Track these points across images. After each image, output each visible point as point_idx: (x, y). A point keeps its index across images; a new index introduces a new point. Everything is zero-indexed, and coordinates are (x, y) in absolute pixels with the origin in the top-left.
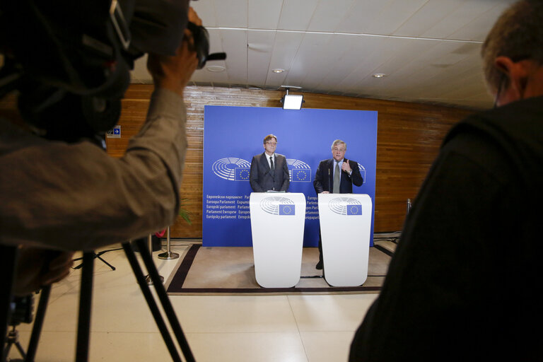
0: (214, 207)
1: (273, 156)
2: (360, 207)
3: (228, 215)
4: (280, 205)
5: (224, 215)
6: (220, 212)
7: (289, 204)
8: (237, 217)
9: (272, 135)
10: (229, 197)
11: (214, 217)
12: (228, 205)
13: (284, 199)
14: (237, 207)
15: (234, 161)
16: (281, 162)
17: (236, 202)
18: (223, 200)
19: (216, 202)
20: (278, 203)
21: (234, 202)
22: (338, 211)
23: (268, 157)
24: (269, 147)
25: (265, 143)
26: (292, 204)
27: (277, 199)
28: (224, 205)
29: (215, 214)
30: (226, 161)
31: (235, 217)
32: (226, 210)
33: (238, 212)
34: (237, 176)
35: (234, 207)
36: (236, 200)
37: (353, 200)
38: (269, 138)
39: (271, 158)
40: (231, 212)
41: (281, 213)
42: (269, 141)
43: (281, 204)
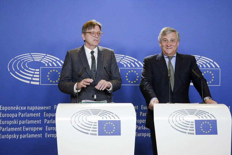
0: (10, 123)
1: (96, 50)
2: (214, 123)
3: (31, 132)
4: (99, 121)
5: (25, 133)
6: (19, 129)
7: (113, 119)
8: (44, 135)
9: (94, 21)
10: (33, 108)
11: (9, 137)
12: (30, 119)
13: (105, 112)
14: (42, 121)
15: (38, 57)
16: (108, 58)
17: (42, 114)
18: (23, 112)
19: (13, 115)
20: (96, 119)
21: (38, 115)
22: (182, 129)
23: (88, 51)
24: (90, 38)
25: (85, 33)
26: (117, 119)
27: (95, 112)
28: (24, 119)
29: (11, 133)
30: (27, 57)
31: (40, 136)
32: (27, 126)
33: (44, 129)
34: (43, 78)
35: (39, 122)
36: (42, 112)
37: (205, 112)
38: (92, 25)
39: (92, 53)
40: (34, 129)
41: (101, 133)
42: (92, 30)
43: (101, 119)
